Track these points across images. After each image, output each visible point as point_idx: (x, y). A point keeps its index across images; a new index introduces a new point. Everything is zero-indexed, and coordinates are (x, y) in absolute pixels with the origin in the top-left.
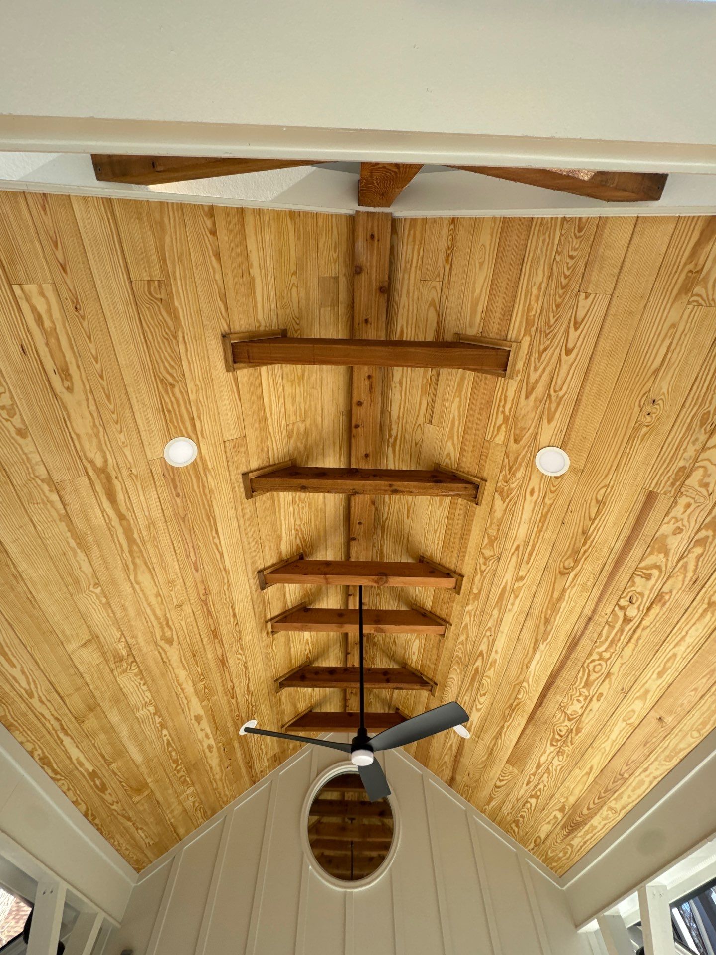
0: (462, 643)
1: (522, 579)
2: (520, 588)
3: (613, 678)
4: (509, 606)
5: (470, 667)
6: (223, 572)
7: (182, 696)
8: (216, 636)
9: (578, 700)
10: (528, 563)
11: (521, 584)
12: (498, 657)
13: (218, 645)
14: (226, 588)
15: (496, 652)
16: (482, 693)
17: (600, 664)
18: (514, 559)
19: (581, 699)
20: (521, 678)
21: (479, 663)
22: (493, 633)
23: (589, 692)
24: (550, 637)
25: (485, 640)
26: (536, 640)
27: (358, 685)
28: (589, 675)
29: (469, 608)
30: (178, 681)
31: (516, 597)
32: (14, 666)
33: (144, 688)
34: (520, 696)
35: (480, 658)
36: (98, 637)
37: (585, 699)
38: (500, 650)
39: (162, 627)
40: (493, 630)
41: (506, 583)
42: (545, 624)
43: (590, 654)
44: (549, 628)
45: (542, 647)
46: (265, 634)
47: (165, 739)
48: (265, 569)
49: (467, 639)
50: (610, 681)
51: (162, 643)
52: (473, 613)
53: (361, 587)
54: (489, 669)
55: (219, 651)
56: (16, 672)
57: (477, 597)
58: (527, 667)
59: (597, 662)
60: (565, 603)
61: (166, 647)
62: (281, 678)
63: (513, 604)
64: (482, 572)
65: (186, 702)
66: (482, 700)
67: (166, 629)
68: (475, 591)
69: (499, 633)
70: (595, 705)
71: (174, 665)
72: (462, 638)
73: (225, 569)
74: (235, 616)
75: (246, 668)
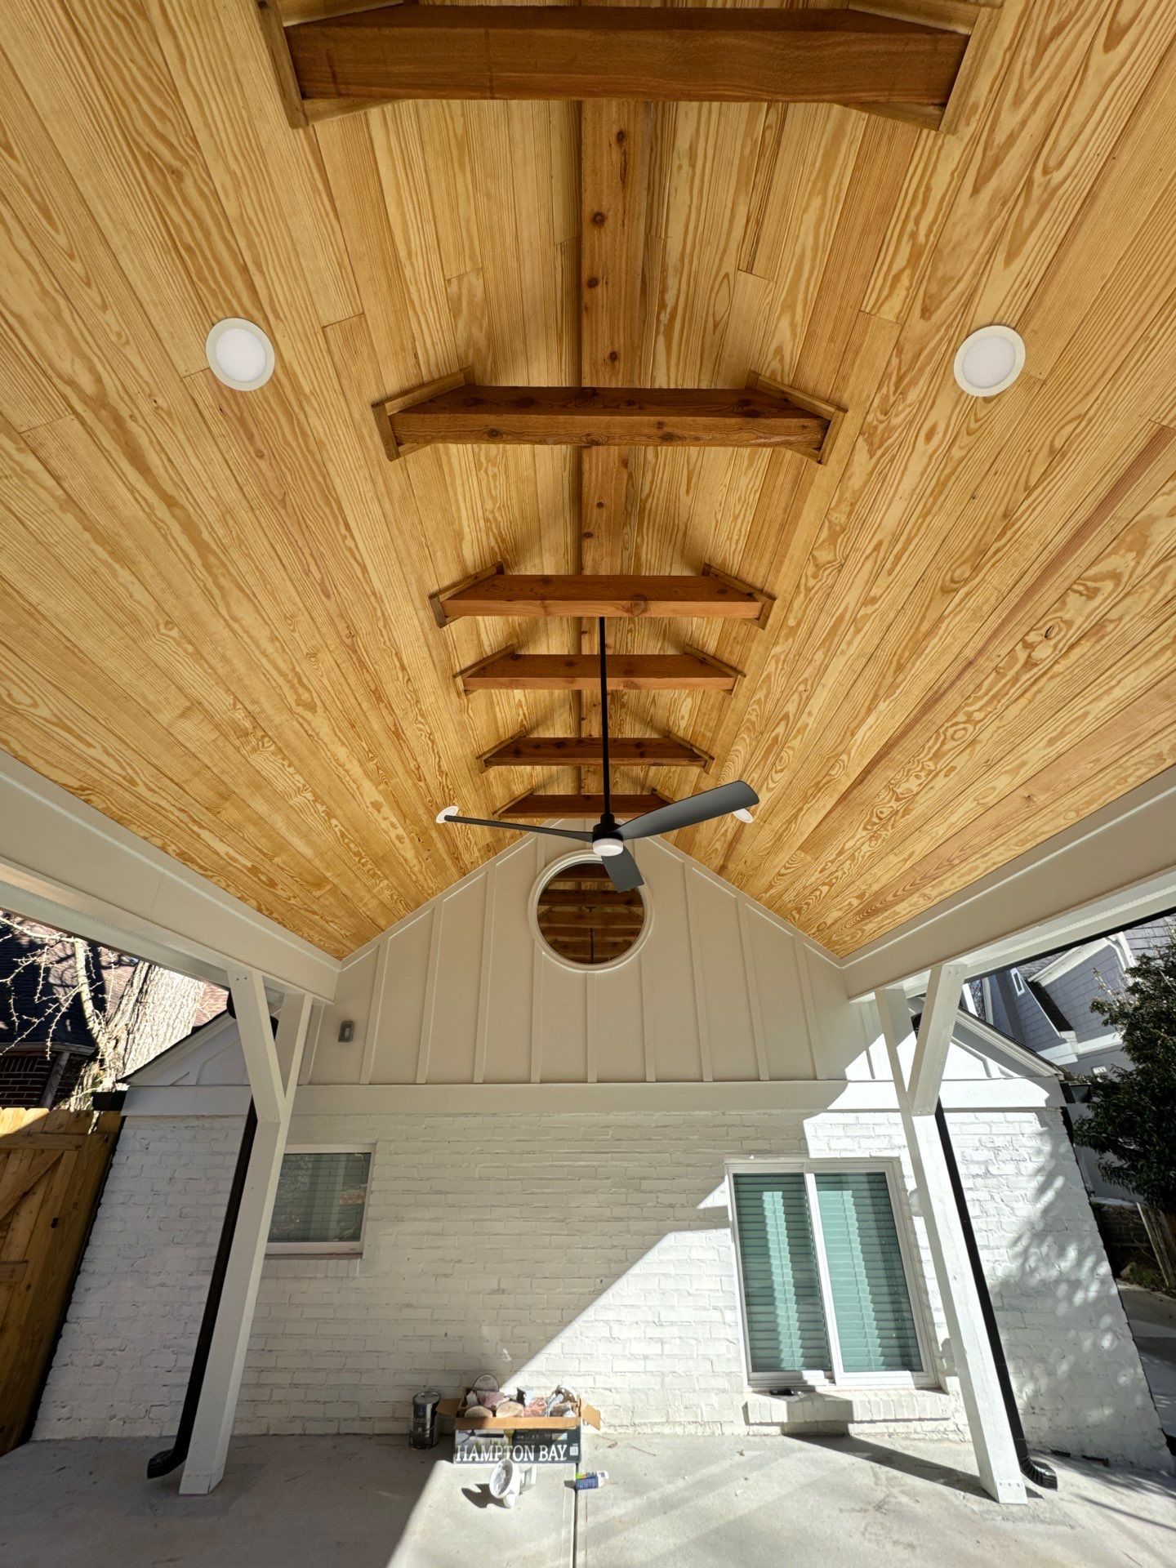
0: (759, 702)
1: (874, 600)
2: (867, 617)
3: (978, 747)
4: (843, 646)
5: (766, 736)
6: (373, 599)
7: (348, 778)
8: (379, 699)
9: (917, 777)
10: (890, 573)
11: (870, 609)
12: (811, 721)
13: (385, 712)
14: (381, 624)
15: (810, 714)
16: (779, 768)
17: (964, 729)
18: (869, 564)
19: (923, 774)
20: (841, 748)
21: (780, 729)
22: (809, 687)
23: (936, 764)
24: (898, 691)
25: (796, 697)
26: (876, 696)
27: (601, 761)
28: (943, 743)
29: (777, 650)
30: (337, 760)
31: (858, 631)
32: (90, 745)
33: (291, 770)
34: (833, 772)
35: (783, 723)
36: (200, 703)
37: (928, 775)
38: (815, 712)
39: (293, 687)
40: (809, 683)
41: (846, 609)
42: (895, 672)
43: (955, 714)
44: (901, 677)
45: (882, 706)
46: (454, 695)
47: (336, 829)
48: (441, 592)
49: (767, 696)
50: (972, 752)
51: (299, 710)
52: (782, 658)
53: (602, 620)
54: (795, 738)
55: (389, 720)
56: (97, 753)
57: (793, 631)
58: (853, 734)
59: (961, 726)
60: (937, 639)
61: (308, 715)
62: (485, 753)
63: (850, 643)
64: (808, 590)
65: (355, 787)
66: (777, 777)
67: (301, 690)
68: (792, 622)
69: (819, 688)
70: (940, 781)
71: (326, 739)
72: (760, 695)
73: (374, 594)
74: (403, 668)
75: (433, 742)
